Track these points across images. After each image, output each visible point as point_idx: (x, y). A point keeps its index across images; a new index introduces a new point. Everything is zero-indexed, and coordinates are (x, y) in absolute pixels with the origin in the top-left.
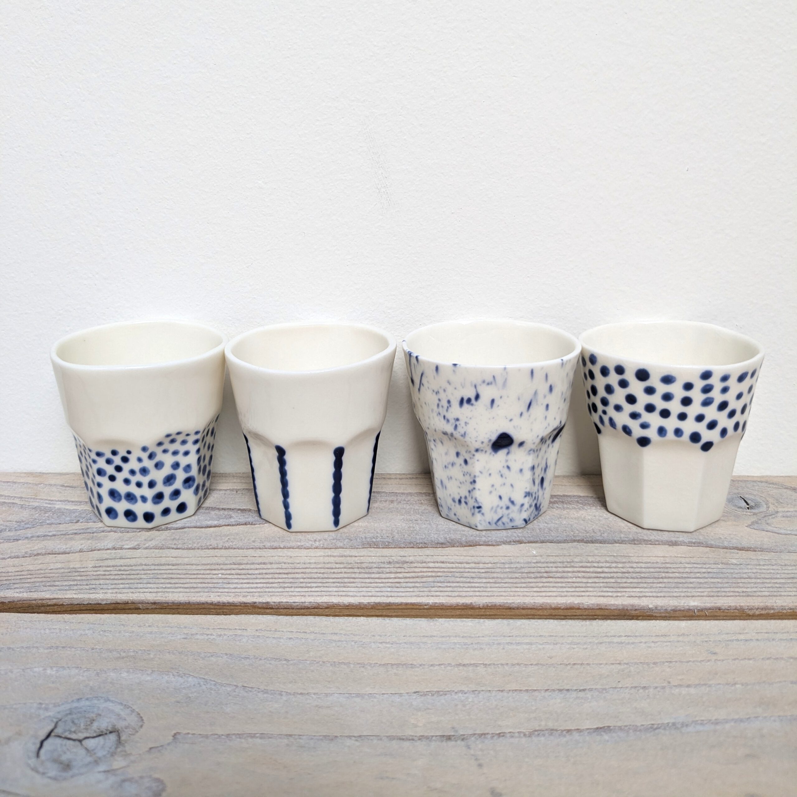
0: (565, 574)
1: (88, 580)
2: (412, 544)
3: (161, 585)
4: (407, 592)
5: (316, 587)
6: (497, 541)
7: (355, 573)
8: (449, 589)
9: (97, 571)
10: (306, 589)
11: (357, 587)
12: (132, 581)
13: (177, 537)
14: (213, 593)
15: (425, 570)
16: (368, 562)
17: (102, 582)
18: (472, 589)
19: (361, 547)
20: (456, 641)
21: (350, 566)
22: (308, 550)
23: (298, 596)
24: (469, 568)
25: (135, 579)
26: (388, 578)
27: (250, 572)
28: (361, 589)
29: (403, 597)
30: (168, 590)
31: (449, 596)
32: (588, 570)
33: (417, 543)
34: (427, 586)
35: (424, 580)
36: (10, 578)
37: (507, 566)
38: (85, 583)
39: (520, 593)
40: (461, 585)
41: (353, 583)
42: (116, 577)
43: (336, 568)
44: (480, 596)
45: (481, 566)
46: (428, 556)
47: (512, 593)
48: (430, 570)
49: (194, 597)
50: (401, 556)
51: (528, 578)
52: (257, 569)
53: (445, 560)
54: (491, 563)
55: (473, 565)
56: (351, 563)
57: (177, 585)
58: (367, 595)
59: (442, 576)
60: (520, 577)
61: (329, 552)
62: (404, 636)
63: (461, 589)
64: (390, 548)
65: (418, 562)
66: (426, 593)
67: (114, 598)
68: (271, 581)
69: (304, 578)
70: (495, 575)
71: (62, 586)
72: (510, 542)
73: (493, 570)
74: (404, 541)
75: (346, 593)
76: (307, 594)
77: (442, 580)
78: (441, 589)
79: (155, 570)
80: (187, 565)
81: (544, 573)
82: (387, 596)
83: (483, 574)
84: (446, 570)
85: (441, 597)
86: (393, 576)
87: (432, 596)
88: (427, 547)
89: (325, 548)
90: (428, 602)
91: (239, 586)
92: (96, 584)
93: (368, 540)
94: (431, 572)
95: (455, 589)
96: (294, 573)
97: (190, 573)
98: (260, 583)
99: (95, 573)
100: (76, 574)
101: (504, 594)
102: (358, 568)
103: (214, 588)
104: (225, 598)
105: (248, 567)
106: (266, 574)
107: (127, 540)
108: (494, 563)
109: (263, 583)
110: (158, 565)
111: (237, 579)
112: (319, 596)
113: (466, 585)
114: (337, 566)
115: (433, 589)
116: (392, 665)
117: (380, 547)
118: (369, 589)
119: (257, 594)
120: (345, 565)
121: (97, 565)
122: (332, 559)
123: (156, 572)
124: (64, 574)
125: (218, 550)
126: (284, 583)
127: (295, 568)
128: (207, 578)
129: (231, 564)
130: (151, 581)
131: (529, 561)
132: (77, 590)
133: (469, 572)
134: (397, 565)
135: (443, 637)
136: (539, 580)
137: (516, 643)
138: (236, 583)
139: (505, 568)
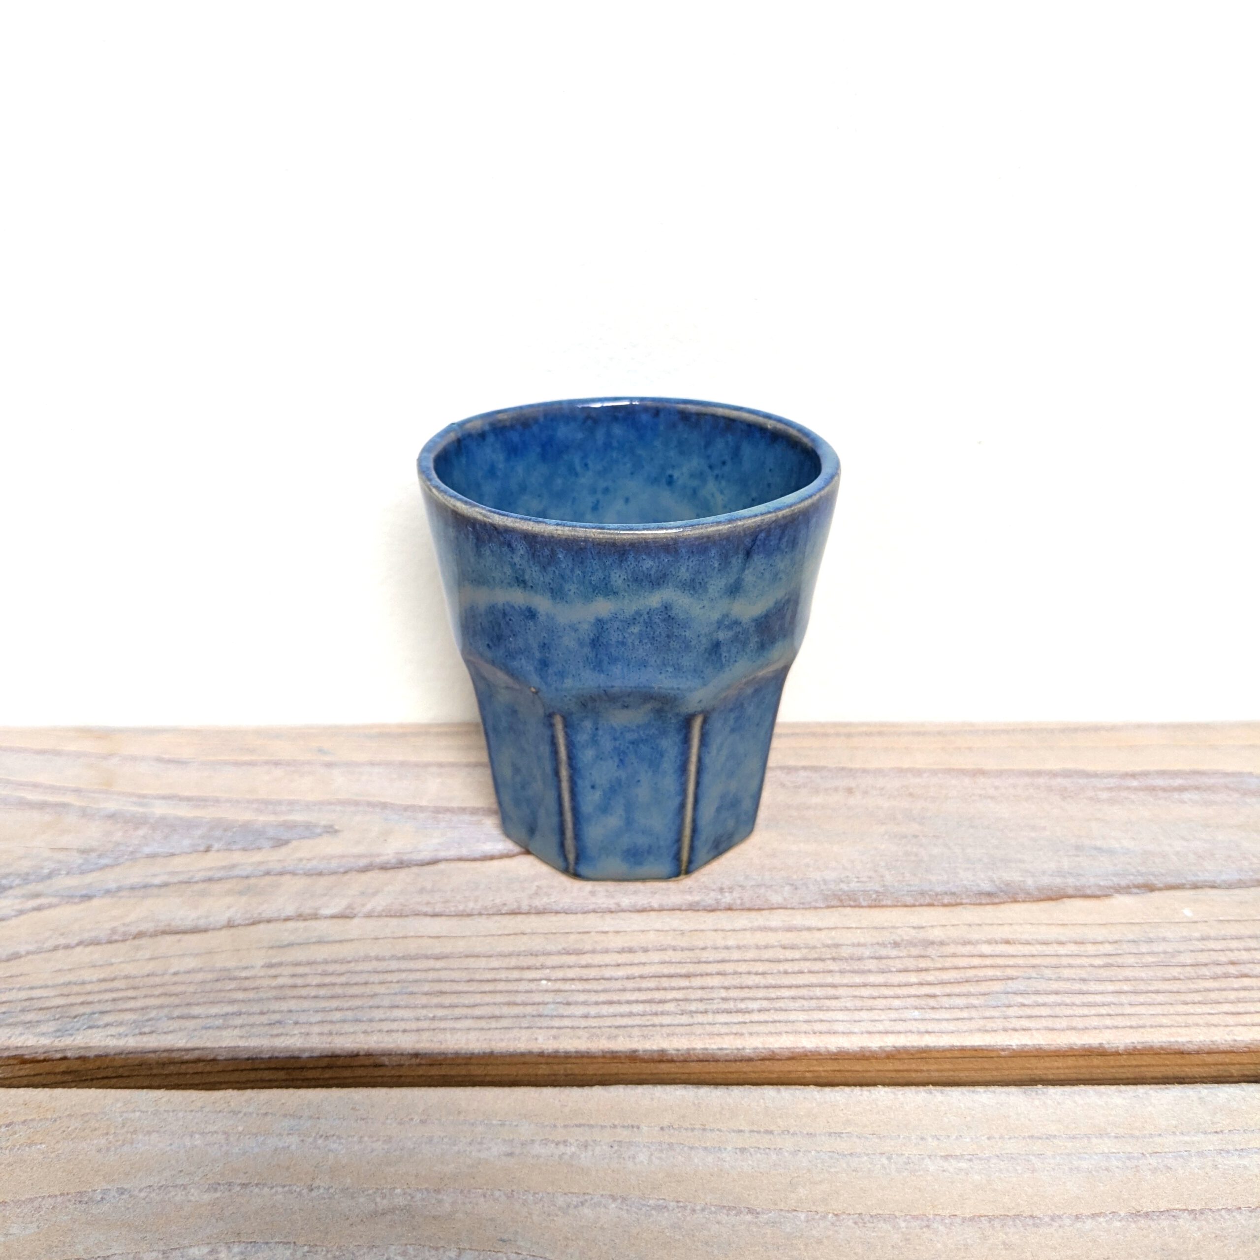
1: (260, 1000)
2: (927, 897)
3: (424, 1012)
4: (958, 1019)
5: (760, 1011)
6: (1100, 886)
7: (830, 971)
8: (1044, 1011)
9: (275, 977)
10: (740, 1018)
11: (847, 1009)
12: (358, 1002)
13: (429, 886)
14: (541, 1031)
15: (976, 961)
16: (849, 942)
17: (292, 1004)
18: (1093, 1011)
19: (822, 905)
20: (1106, 1151)
21: (816, 956)
22: (712, 914)
23: (727, 1034)
24: (1067, 956)
25: (361, 996)
26: (905, 985)
27: (608, 973)
28: (857, 1015)
29: (952, 1032)
30: (442, 1025)
31: (1051, 1029)
33: (937, 895)
34: (995, 1004)
35: (984, 987)
36: (90, 998)
37: (1144, 948)
38: (256, 1008)
39: (1196, 1019)
40: (1067, 999)
41: (837, 998)
42: (322, 992)
43: (787, 960)
44: (1117, 1027)
45: (1091, 949)
46: (970, 925)
47: (1180, 1019)
48: (988, 961)
49: (502, 1040)
50: (914, 928)
51: (1198, 978)
52: (619, 965)
53: (1010, 937)
54: (1110, 943)
55: (1073, 948)
56: (814, 947)
57: (458, 1012)
58: (875, 1029)
59: (1017, 978)
60: (1182, 977)
61: (758, 919)
62: (989, 1138)
63: (1069, 1011)
64: (883, 906)
65: (956, 943)
66: (1000, 1024)
67: (328, 1046)
68: (658, 995)
69: (727, 988)
70: (1128, 973)
71: (207, 1017)
72: (1128, 887)
73: (1120, 960)
74: (905, 889)
75: (828, 1024)
76: (744, 1029)
77: (1022, 988)
78: (1028, 1011)
79: (400, 971)
80: (467, 956)
81: (1227, 964)
82: (919, 1032)
83: (1101, 971)
84: (1021, 961)
85: (1034, 1032)
86: (913, 978)
87: (1015, 1030)
88: (961, 904)
89: (749, 909)
90: (1008, 1043)
91: (593, 1011)
92: (282, 1012)
93: (832, 887)
94: (992, 966)
95: (1058, 1011)
96: (701, 975)
97: (477, 977)
98: (637, 1002)
99: (274, 983)
100: (233, 985)
101: (1165, 1021)
102: (834, 959)
103: (540, 1016)
104: (570, 1041)
105: (598, 959)
106: (642, 977)
107: (325, 895)
108: (1116, 942)
109: (643, 1002)
110: (404, 958)
111: (584, 991)
112: (771, 1033)
113: (1078, 999)
114: (789, 954)
115: (1011, 1012)
116: (991, 1219)
117: (864, 903)
118: (874, 1015)
119: (636, 1032)
120: (805, 951)
121: (274, 961)
122: (771, 938)
123: (403, 976)
124: (208, 987)
125: (523, 916)
126: (686, 1000)
127: (699, 962)
128: (517, 992)
129: (559, 953)
130: (398, 1000)
131: (1184, 934)
132: (242, 1026)
133: (1070, 966)
134: (914, 951)
135: (1074, 1138)
136: (1224, 983)
137: (1236, 1150)
138: (585, 1003)
139: (1143, 954)
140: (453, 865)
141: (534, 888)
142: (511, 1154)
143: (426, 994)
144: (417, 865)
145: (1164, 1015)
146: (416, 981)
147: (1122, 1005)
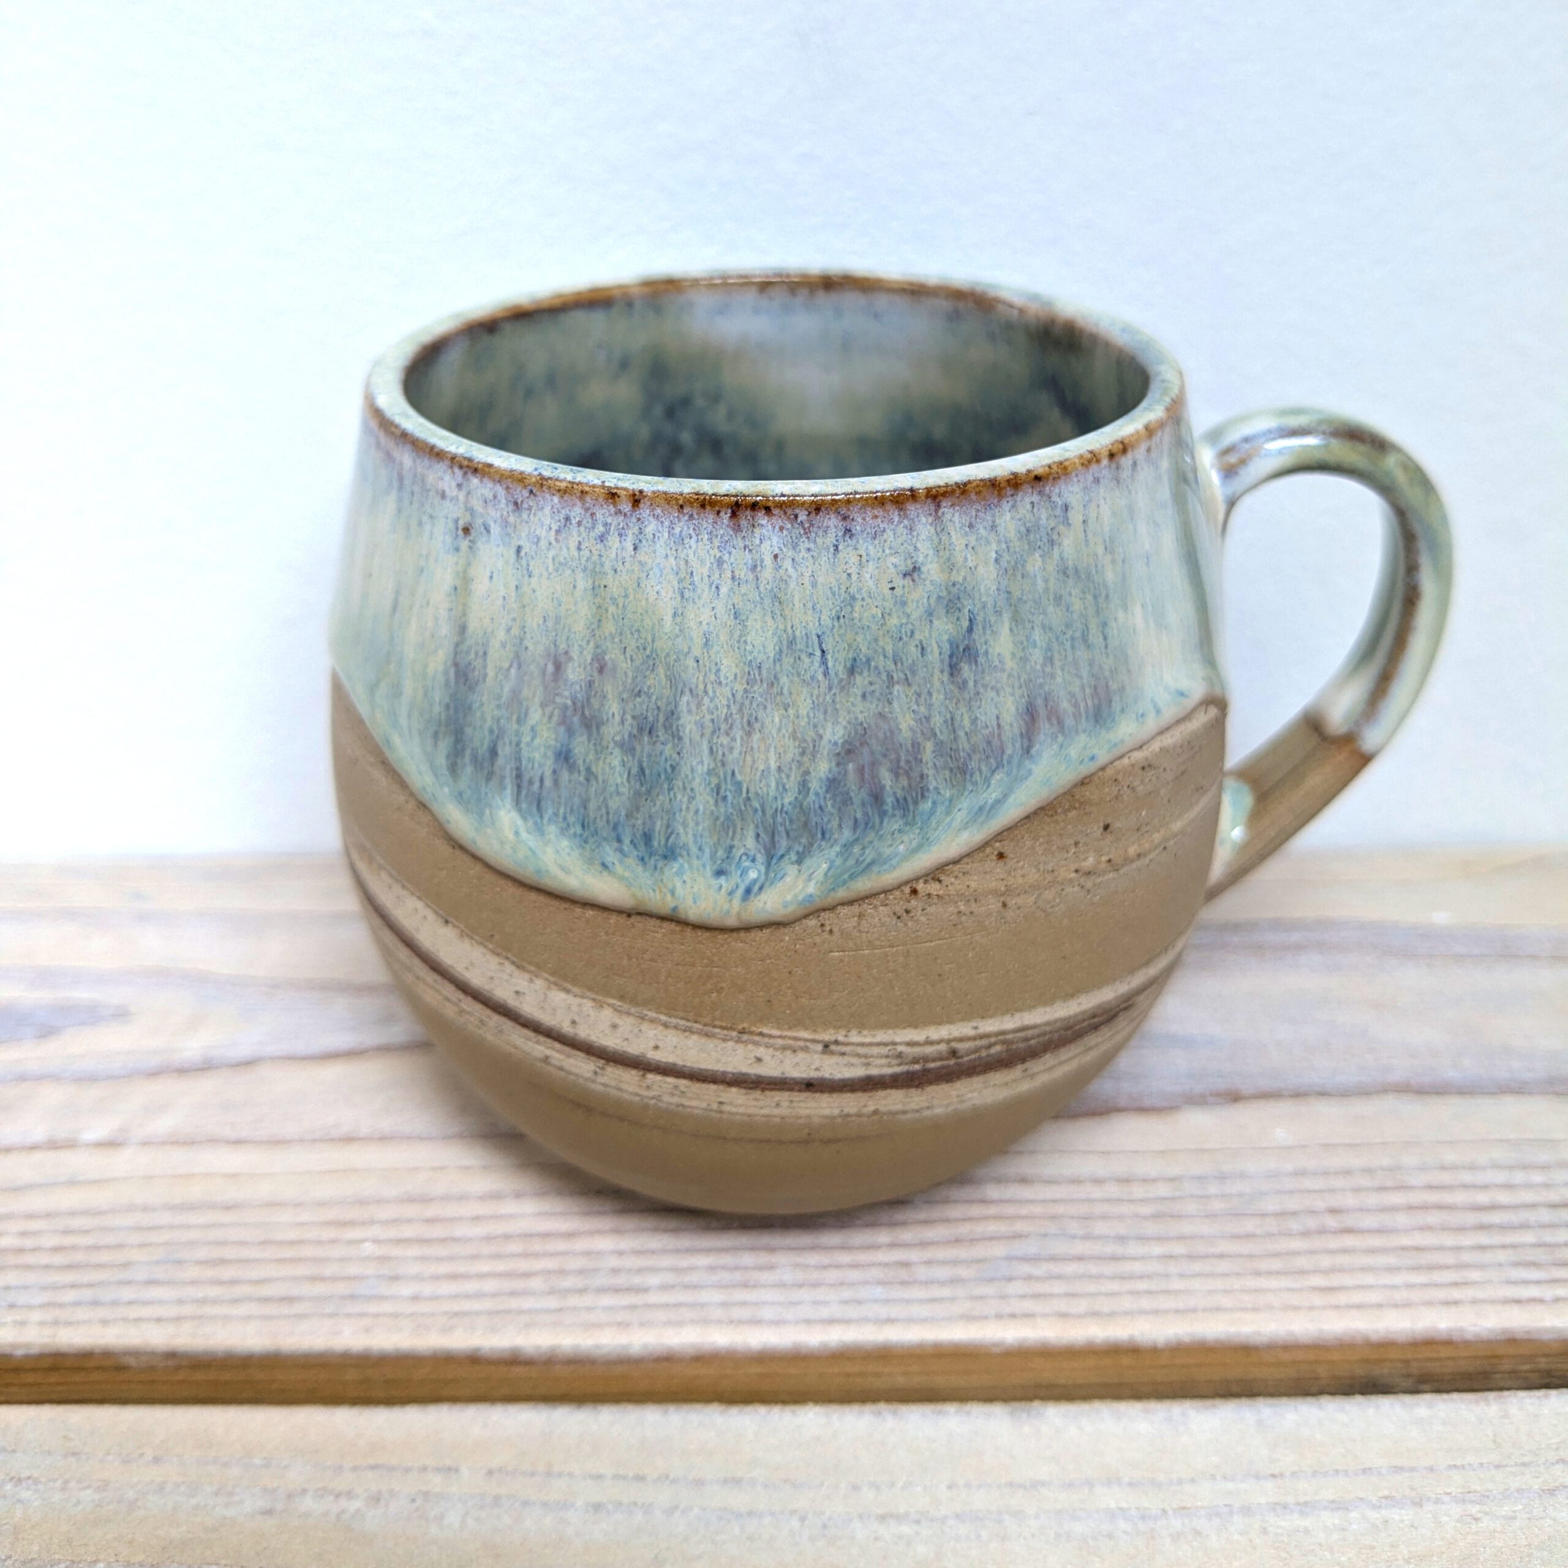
0: (1386, 1220)
3: (191, 1291)
4: (933, 1300)
5: (660, 1288)
6: (1165, 1093)
8: (1058, 1288)
10: (630, 1299)
11: (781, 1285)
12: (102, 1276)
13: (239, 1098)
14: (349, 1320)
17: (12, 1278)
18: (1127, 1286)
20: (1113, 1505)
24: (1104, 1201)
25: (111, 1266)
27: (460, 1231)
28: (795, 1295)
30: (213, 1310)
31: (1064, 1315)
32: (1448, 1198)
35: (979, 1250)
37: (1213, 1189)
39: (1270, 1298)
40: (1094, 1269)
41: (771, 1267)
42: (59, 1259)
44: (1156, 1312)
45: (1138, 1191)
49: (291, 1333)
51: (1280, 1234)
52: (477, 1218)
54: (1166, 1181)
57: (239, 1291)
58: (816, 1316)
59: (1027, 1236)
60: (1258, 1231)
62: (949, 1487)
63: (1092, 1288)
66: (993, 1307)
68: (524, 1265)
69: (620, 1253)
70: (1187, 1228)
72: (1204, 1097)
73: (1175, 1208)
75: (752, 1309)
76: (633, 1317)
77: (1033, 1251)
78: (1036, 1287)
79: (171, 1227)
80: (268, 1206)
81: (1325, 1213)
82: (877, 1321)
83: (1148, 1224)
84: (1037, 1210)
85: (1040, 1321)
87: (1013, 1316)
90: (1002, 1337)
91: (427, 1289)
95: (1079, 1287)
97: (279, 1236)
98: (491, 1275)
101: (1226, 1301)
103: (353, 1297)
104: (388, 1335)
105: (451, 1210)
106: (507, 1237)
107: (91, 1112)
108: (1172, 1180)
111: (421, 1259)
112: (670, 1323)
113: (1108, 1269)
115: (1012, 1288)
118: (820, 1294)
119: (482, 1321)
123: (173, 1235)
126: (562, 1272)
128: (327, 1260)
129: (397, 1200)
131: (1272, 1166)
133: (1105, 1217)
135: (1070, 1485)
136: (1317, 1243)
137: (1298, 1504)
138: (419, 1278)
139: (1208, 1197)
142: (269, 1512)
143: (200, 1263)
145: (1226, 1292)
146: (191, 1244)
147: (1167, 1276)
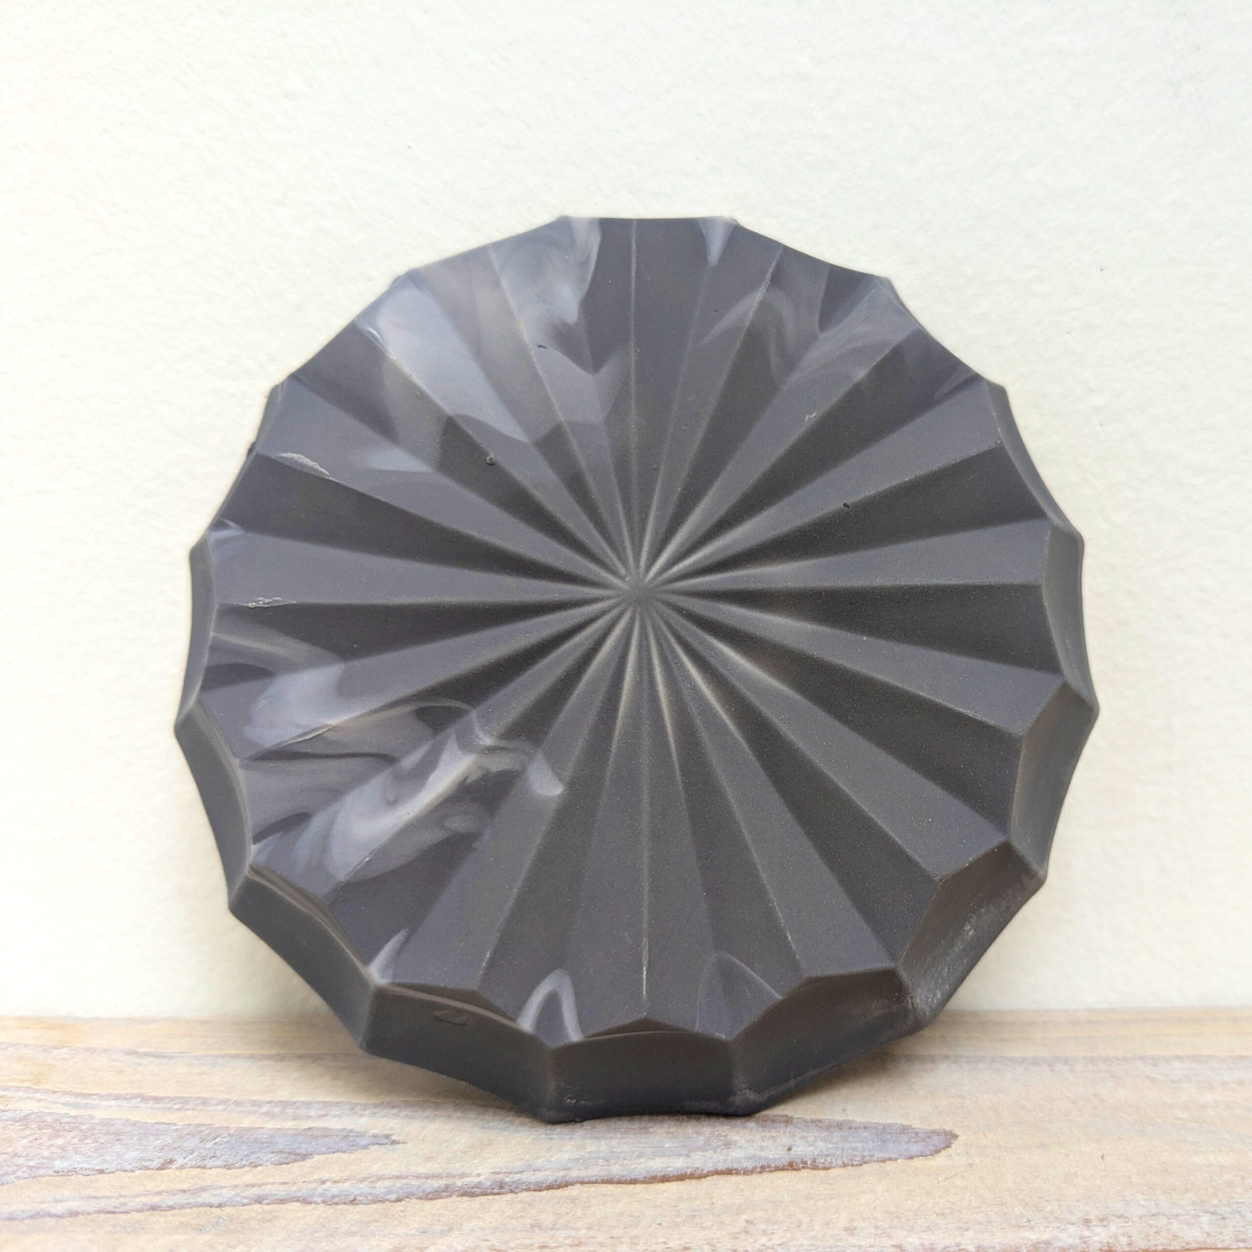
140: (593, 1189)
141: (741, 1223)
144: (528, 1190)
